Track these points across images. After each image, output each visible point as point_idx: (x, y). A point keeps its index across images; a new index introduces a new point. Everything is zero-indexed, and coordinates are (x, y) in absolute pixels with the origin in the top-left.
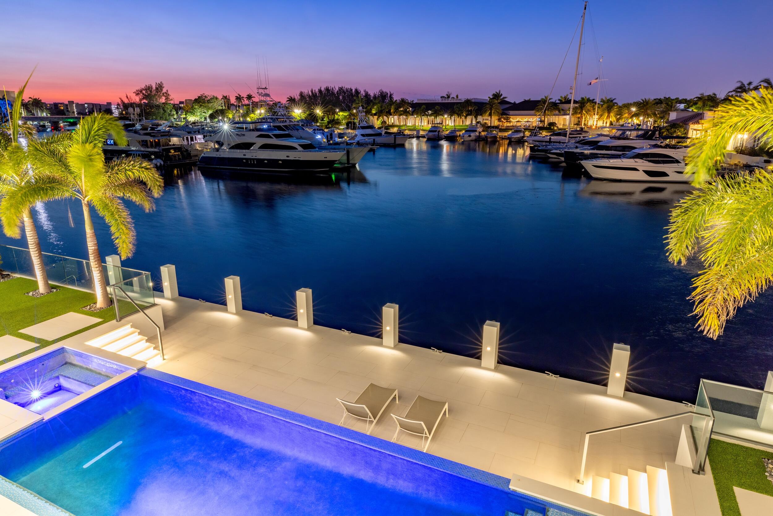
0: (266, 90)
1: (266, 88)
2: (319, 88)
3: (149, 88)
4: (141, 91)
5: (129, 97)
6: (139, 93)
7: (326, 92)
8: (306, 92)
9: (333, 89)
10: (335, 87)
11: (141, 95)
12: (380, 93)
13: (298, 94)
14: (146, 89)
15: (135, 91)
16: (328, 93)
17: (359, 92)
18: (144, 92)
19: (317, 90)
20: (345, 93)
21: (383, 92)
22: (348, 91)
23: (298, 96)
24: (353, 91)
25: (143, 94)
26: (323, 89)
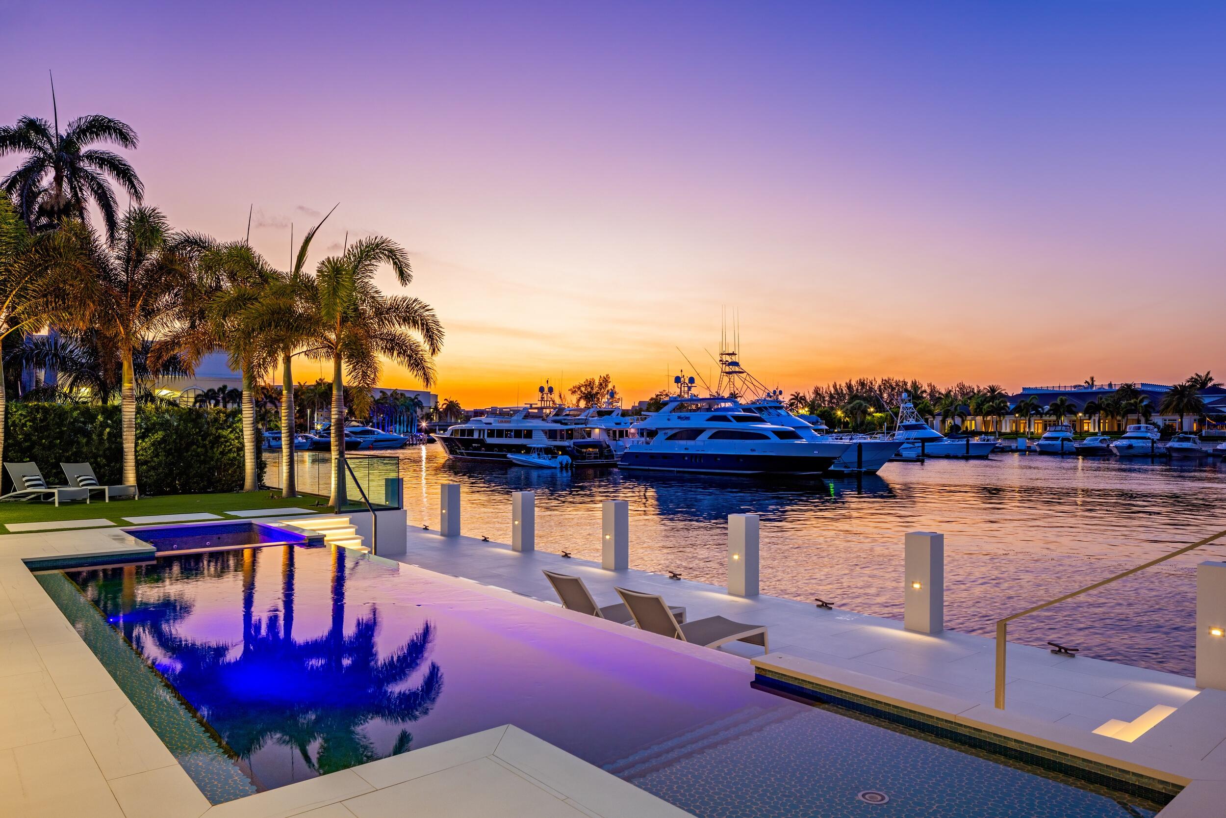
0: (733, 357)
1: (733, 354)
2: (848, 381)
3: (590, 384)
4: (579, 388)
5: (562, 396)
6: (575, 391)
7: (860, 388)
8: (825, 387)
9: (872, 384)
10: (875, 380)
11: (579, 392)
12: (958, 389)
13: (812, 390)
14: (586, 385)
15: (572, 387)
16: (862, 389)
17: (920, 386)
18: (583, 389)
19: (844, 385)
20: (893, 389)
21: (963, 386)
22: (899, 385)
23: (811, 394)
24: (909, 385)
25: (581, 392)
26: (853, 383)
